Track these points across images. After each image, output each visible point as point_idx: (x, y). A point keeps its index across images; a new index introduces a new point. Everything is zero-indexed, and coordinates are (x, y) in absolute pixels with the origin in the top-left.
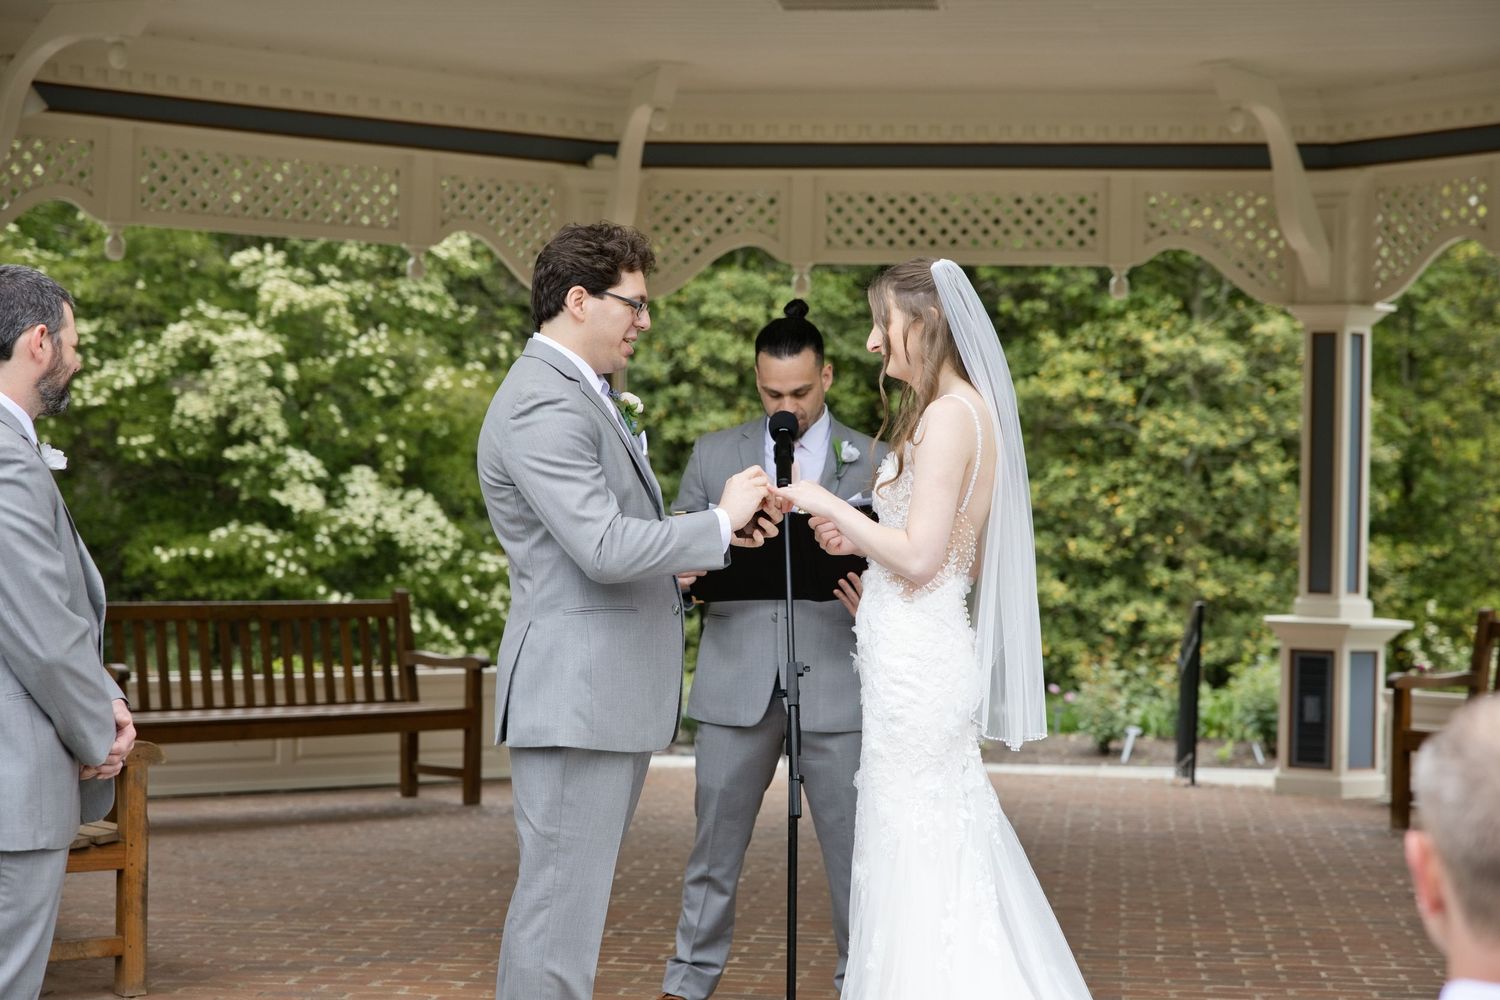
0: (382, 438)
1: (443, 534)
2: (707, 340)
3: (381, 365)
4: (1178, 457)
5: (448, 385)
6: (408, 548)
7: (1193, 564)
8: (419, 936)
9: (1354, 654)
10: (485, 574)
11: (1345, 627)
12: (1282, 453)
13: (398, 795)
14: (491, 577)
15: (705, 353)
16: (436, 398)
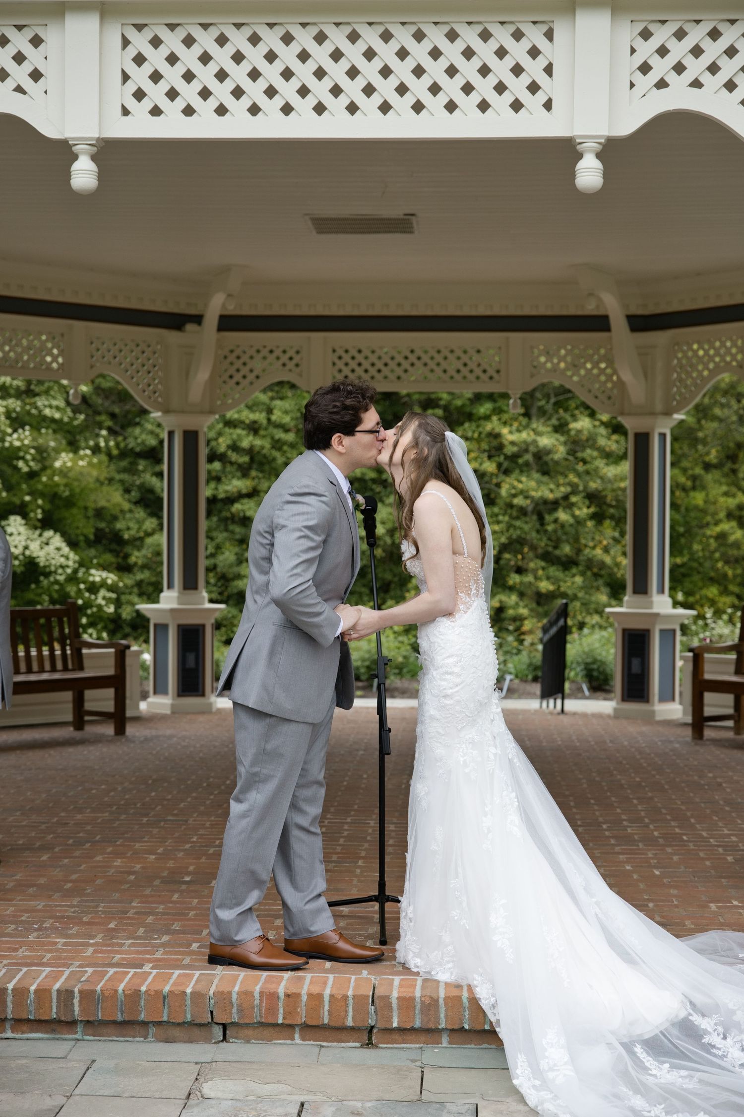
0: (27, 498)
1: (67, 558)
2: (231, 434)
3: (27, 452)
4: (524, 505)
5: (69, 464)
6: (45, 567)
7: (534, 571)
8: (115, 825)
9: (662, 631)
10: (93, 583)
11: (657, 615)
12: (587, 502)
13: (72, 729)
14: (98, 585)
15: (229, 442)
16: (63, 472)
